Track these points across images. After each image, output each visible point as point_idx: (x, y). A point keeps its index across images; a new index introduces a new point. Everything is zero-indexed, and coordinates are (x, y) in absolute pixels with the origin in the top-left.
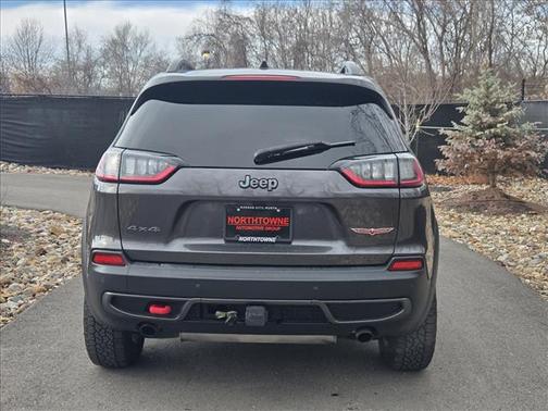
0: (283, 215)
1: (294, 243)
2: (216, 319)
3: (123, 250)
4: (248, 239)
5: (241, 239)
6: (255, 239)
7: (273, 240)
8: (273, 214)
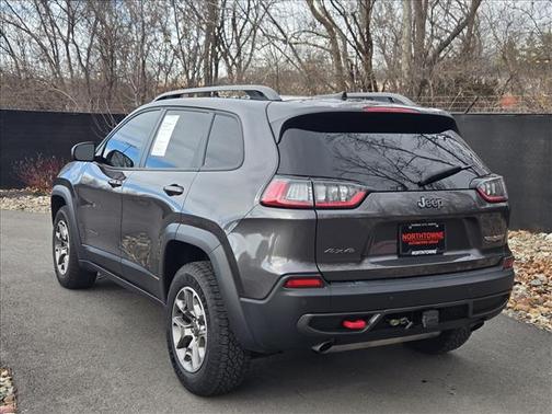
0: (440, 229)
1: (445, 254)
2: (392, 327)
3: (320, 272)
4: (418, 253)
5: (413, 253)
6: (423, 252)
7: (434, 252)
8: (433, 229)
